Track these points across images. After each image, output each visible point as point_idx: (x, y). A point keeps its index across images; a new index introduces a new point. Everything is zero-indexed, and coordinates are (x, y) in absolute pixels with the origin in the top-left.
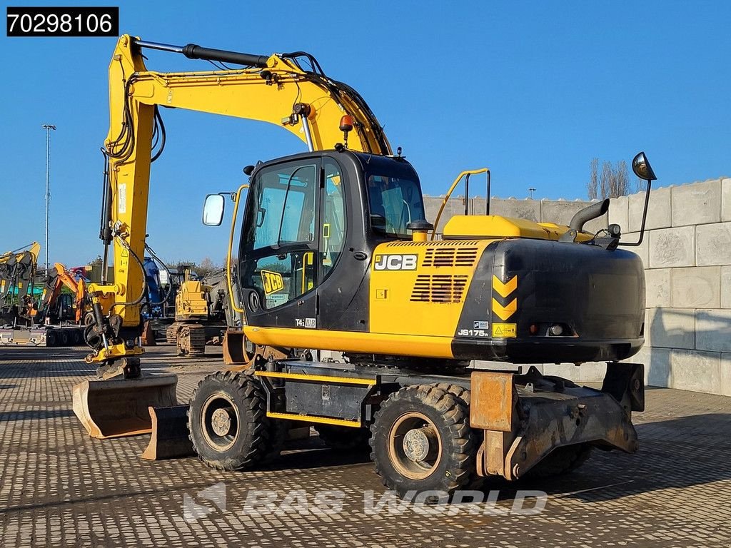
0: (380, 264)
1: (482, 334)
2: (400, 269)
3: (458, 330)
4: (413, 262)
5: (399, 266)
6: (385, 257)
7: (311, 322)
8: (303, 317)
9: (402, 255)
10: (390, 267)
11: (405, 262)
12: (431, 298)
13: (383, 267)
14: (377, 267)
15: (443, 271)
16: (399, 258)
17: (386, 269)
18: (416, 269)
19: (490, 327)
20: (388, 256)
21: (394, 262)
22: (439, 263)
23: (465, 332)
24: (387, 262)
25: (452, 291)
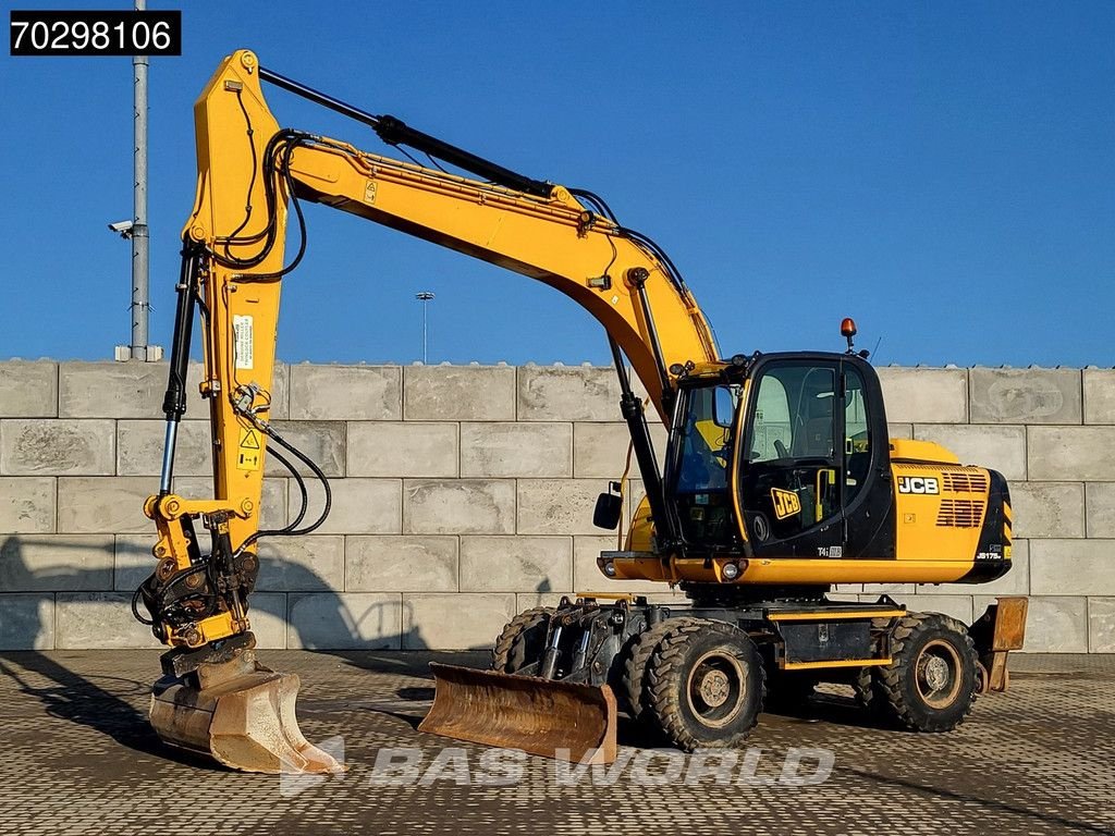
0: (904, 486)
1: (995, 556)
2: (924, 493)
3: (977, 554)
4: (935, 486)
5: (922, 490)
6: (907, 480)
7: (836, 550)
8: (827, 545)
9: (923, 478)
10: (914, 490)
11: (927, 486)
12: (954, 523)
13: (908, 490)
14: (903, 490)
15: (963, 496)
16: (921, 481)
17: (911, 492)
18: (938, 494)
19: (1003, 550)
20: (910, 478)
21: (918, 485)
22: (958, 487)
23: (982, 556)
24: (910, 485)
25: (972, 516)
